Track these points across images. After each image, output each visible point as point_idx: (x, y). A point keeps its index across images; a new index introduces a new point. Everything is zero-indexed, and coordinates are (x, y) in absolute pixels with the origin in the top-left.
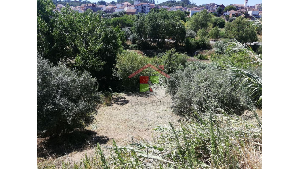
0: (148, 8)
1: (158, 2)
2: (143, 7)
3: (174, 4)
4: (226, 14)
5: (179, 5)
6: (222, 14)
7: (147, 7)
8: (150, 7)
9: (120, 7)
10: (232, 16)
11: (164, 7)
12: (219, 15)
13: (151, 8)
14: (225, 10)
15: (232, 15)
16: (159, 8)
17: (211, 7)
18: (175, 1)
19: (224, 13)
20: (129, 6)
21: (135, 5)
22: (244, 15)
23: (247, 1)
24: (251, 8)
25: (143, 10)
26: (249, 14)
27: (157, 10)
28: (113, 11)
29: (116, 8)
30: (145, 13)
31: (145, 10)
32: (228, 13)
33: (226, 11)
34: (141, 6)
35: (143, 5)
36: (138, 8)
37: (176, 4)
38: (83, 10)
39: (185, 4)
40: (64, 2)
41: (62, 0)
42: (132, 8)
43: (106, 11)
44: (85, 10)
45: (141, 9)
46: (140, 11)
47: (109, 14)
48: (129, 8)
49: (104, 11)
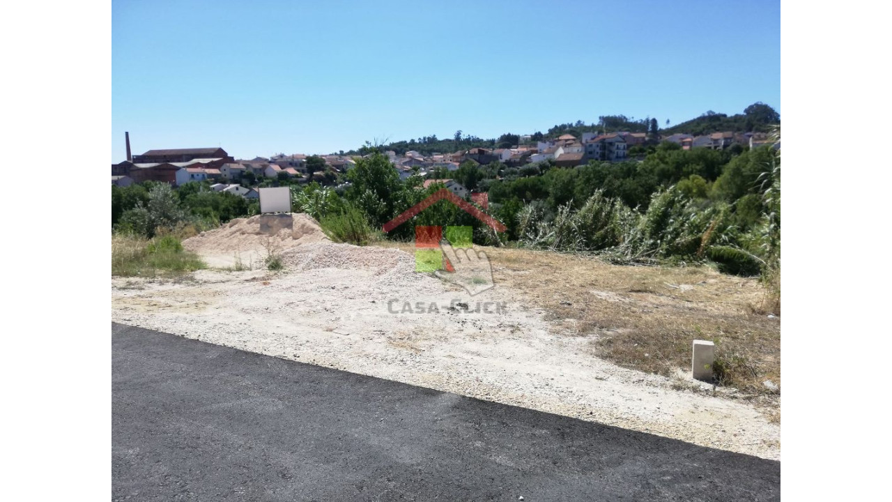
0: (622, 145)
1: (668, 122)
2: (607, 145)
3: (721, 125)
5: (736, 125)
7: (617, 144)
8: (625, 144)
9: (546, 150)
11: (676, 138)
13: (629, 146)
16: (658, 143)
18: (725, 116)
20: (569, 144)
21: (584, 141)
25: (607, 152)
28: (527, 160)
29: (536, 152)
31: (611, 152)
34: (600, 144)
35: (607, 141)
36: (590, 149)
37: (725, 124)
38: (457, 164)
39: (759, 120)
40: (420, 146)
41: (417, 141)
42: (575, 150)
43: (509, 163)
44: (461, 162)
45: (599, 151)
46: (597, 156)
47: (515, 169)
48: (567, 150)
49: (504, 163)
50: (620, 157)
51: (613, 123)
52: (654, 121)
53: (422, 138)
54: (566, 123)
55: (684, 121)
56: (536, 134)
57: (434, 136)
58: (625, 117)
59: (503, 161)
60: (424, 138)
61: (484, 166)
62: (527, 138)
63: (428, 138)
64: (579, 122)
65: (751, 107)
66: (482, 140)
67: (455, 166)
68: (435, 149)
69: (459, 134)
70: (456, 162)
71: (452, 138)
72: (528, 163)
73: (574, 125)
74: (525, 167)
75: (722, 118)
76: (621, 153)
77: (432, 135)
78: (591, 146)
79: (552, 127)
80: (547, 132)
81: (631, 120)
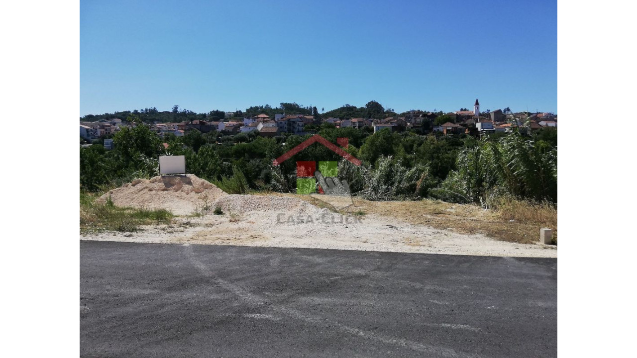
0: (300, 124)
1: (323, 109)
2: (291, 123)
3: (354, 113)
4: (438, 130)
5: (362, 113)
6: (431, 130)
7: (297, 122)
8: (303, 123)
9: (250, 125)
10: (447, 133)
11: (331, 120)
12: (426, 131)
13: (305, 124)
14: (435, 123)
15: (447, 131)
16: (321, 123)
17: (414, 117)
18: (355, 108)
19: (434, 129)
20: (266, 121)
21: (276, 120)
22: (468, 130)
23: (477, 106)
24: (483, 117)
25: (291, 128)
26: (477, 128)
27: (317, 126)
28: (238, 131)
29: (243, 125)
30: (294, 133)
31: (294, 127)
32: (440, 128)
33: (438, 125)
34: (287, 122)
35: (292, 120)
36: (281, 125)
37: (356, 113)
38: (183, 131)
39: (374, 112)
40: (143, 115)
41: (139, 111)
42: (271, 125)
43: (224, 132)
44: (185, 130)
45: (287, 127)
46: (286, 130)
47: (230, 137)
48: (265, 125)
49: (221, 132)
50: (300, 132)
51: (290, 108)
52: (315, 108)
53: (144, 110)
54: (258, 105)
55: (333, 110)
56: (237, 112)
57: (155, 108)
58: (297, 105)
59: (220, 130)
60: (146, 110)
61: (204, 134)
62: (230, 115)
63: (150, 110)
64: (267, 105)
65: (369, 103)
66: (195, 114)
67: (181, 133)
68: (157, 118)
69: (176, 108)
70: (182, 130)
71: (171, 111)
72: (238, 132)
73: (264, 107)
74: (237, 136)
75: (354, 109)
76: (300, 128)
77: (153, 108)
78: (281, 123)
79: (249, 108)
80: (245, 111)
81: (301, 107)
